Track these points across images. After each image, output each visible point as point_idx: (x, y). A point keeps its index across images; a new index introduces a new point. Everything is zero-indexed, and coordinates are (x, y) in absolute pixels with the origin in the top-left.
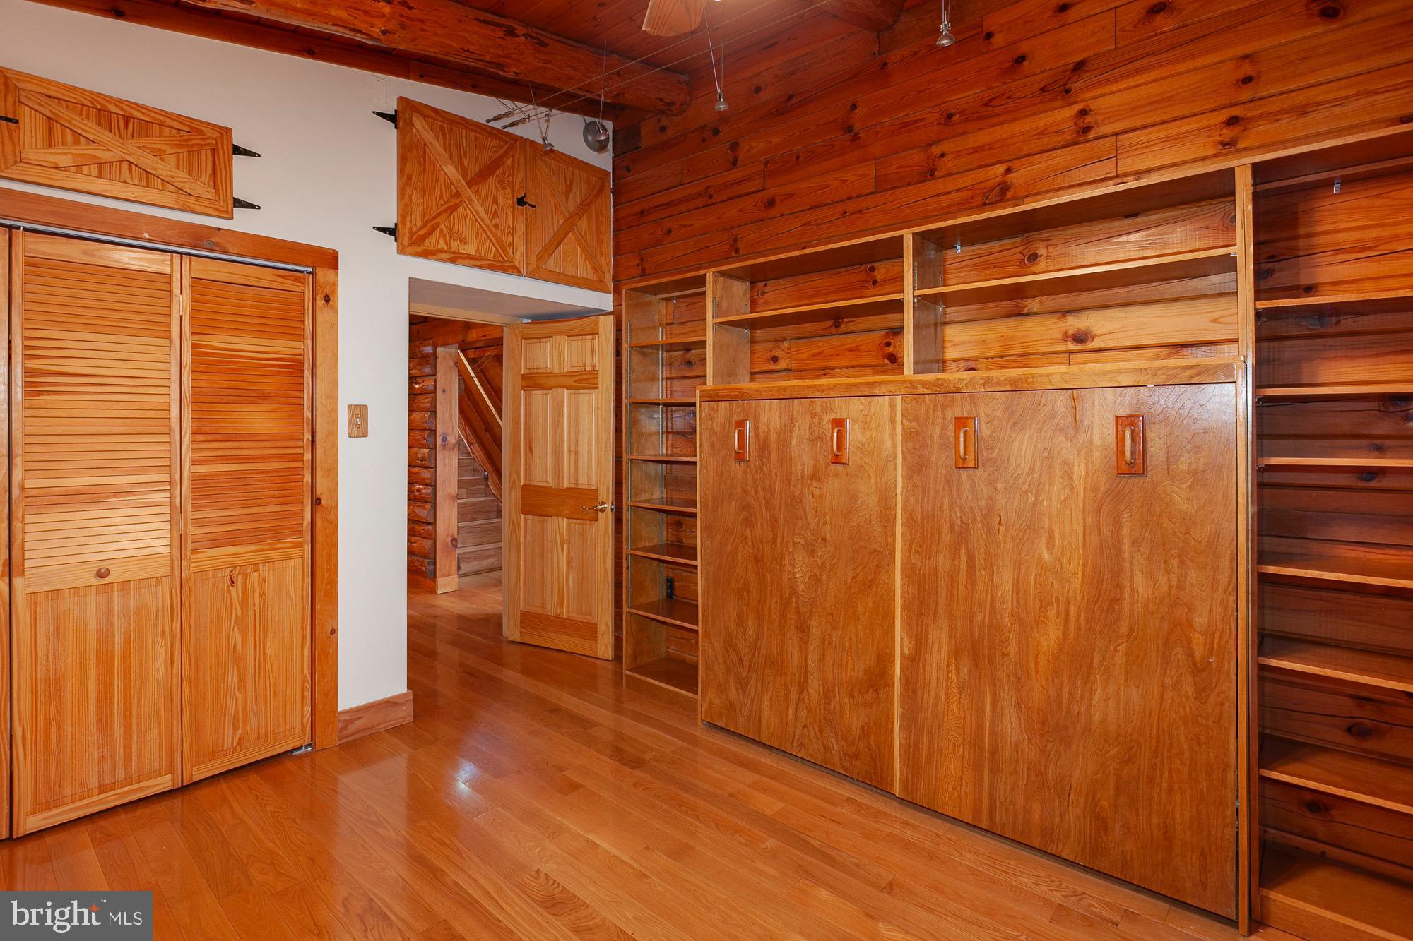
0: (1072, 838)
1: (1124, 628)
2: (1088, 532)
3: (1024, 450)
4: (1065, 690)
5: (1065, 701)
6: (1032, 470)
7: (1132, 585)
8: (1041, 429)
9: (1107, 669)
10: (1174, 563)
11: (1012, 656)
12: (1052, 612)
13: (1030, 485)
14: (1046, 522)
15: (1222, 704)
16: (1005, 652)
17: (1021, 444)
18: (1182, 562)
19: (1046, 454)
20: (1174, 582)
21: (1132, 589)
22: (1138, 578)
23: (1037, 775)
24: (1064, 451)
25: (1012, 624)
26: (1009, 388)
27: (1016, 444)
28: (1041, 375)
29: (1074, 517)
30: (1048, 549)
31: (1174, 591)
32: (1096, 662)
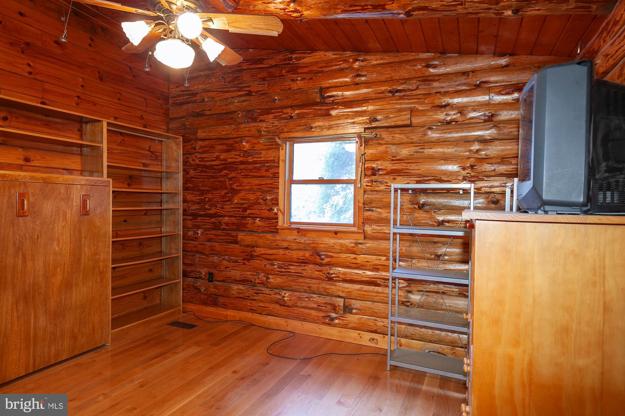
0: (66, 351)
1: (82, 268)
2: (71, 237)
3: (48, 207)
4: (63, 297)
5: (63, 301)
6: (52, 216)
7: (84, 252)
8: (55, 199)
9: (77, 283)
10: (96, 242)
11: (43, 292)
12: (59, 270)
13: (50, 222)
14: (57, 235)
15: (106, 281)
16: (40, 292)
17: (47, 205)
18: (98, 241)
19: (57, 209)
20: (96, 248)
21: (84, 253)
22: (86, 249)
23: (53, 335)
24: (63, 208)
25: (43, 280)
26: (41, 181)
27: (45, 205)
28: (55, 178)
29: (67, 232)
30: (57, 245)
31: (95, 251)
32: (73, 282)
